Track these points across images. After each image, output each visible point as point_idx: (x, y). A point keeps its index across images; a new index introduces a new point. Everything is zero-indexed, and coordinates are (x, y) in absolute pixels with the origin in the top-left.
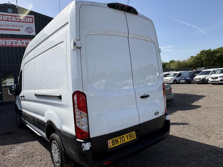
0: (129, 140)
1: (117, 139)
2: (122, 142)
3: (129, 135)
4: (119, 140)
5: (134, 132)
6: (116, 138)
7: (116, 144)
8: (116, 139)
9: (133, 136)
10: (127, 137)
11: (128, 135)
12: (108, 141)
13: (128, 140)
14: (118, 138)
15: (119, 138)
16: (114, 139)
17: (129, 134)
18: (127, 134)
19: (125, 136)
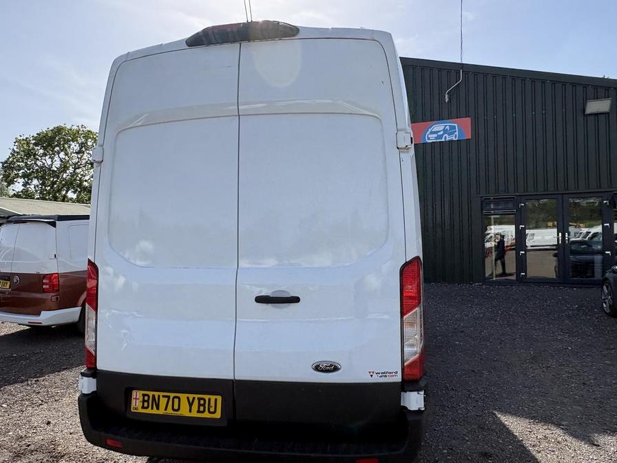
0: (194, 414)
1: (159, 396)
2: (170, 411)
3: (196, 402)
4: (163, 402)
5: (219, 398)
6: (156, 394)
7: (152, 408)
8: (154, 396)
9: (212, 410)
10: (191, 405)
11: (194, 398)
12: (134, 393)
13: (190, 411)
14: (162, 394)
15: (164, 396)
16: (151, 393)
17: (197, 396)
18: (191, 396)
19: (183, 397)
